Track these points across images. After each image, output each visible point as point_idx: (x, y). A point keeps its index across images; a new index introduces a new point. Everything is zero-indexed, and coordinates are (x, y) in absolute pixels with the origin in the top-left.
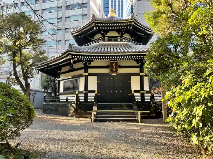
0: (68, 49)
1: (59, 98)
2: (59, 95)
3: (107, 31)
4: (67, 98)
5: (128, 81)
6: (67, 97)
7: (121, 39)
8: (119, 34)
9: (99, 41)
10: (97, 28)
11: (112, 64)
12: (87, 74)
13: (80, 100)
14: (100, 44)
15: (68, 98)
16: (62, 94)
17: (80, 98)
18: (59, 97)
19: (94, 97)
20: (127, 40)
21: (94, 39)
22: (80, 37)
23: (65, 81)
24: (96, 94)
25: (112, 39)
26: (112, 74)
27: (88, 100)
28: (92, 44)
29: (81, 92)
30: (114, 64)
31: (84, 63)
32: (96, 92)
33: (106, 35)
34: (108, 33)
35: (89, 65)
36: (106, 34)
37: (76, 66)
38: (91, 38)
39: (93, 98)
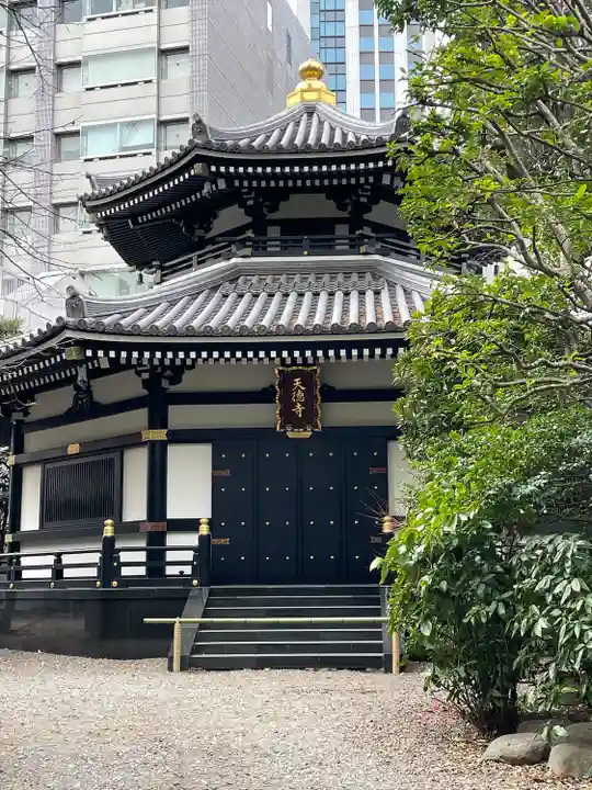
0: (64, 314)
1: (18, 563)
2: (15, 546)
3: (278, 196)
4: (58, 560)
5: (373, 471)
6: (59, 555)
7: (351, 240)
8: (341, 207)
9: (233, 248)
10: (222, 184)
11: (286, 380)
12: (160, 435)
13: (125, 571)
14: (236, 265)
15: (66, 560)
16: (33, 538)
17: (124, 557)
18: (19, 557)
19: (192, 553)
20: (378, 246)
21: (208, 230)
22: (135, 222)
23: (48, 466)
24: (201, 538)
25: (301, 241)
26: (290, 435)
27: (163, 570)
28: (194, 262)
29: (132, 529)
30: (297, 382)
31: (146, 376)
32: (204, 530)
33: (271, 216)
34: (282, 204)
35: (174, 389)
36: (274, 209)
37: (105, 390)
38: (191, 231)
39: (189, 556)
